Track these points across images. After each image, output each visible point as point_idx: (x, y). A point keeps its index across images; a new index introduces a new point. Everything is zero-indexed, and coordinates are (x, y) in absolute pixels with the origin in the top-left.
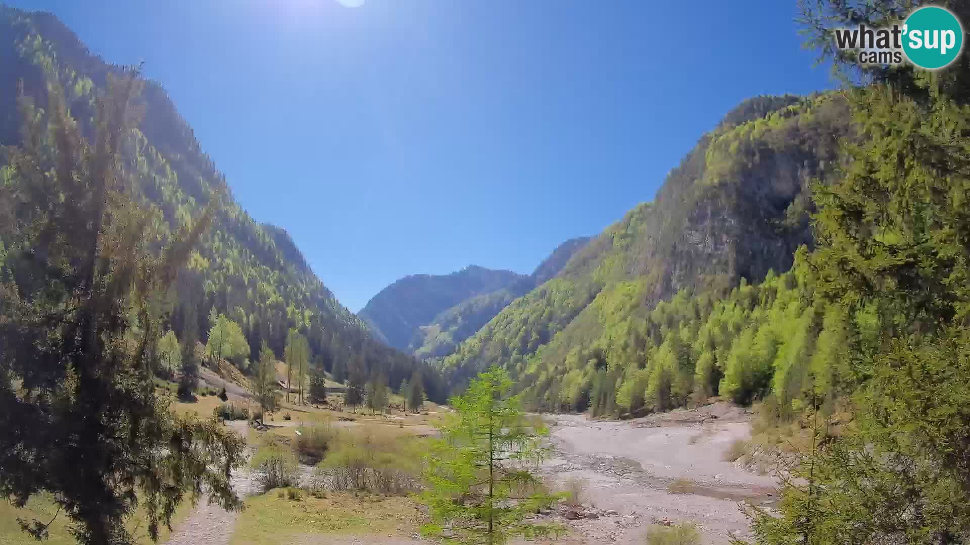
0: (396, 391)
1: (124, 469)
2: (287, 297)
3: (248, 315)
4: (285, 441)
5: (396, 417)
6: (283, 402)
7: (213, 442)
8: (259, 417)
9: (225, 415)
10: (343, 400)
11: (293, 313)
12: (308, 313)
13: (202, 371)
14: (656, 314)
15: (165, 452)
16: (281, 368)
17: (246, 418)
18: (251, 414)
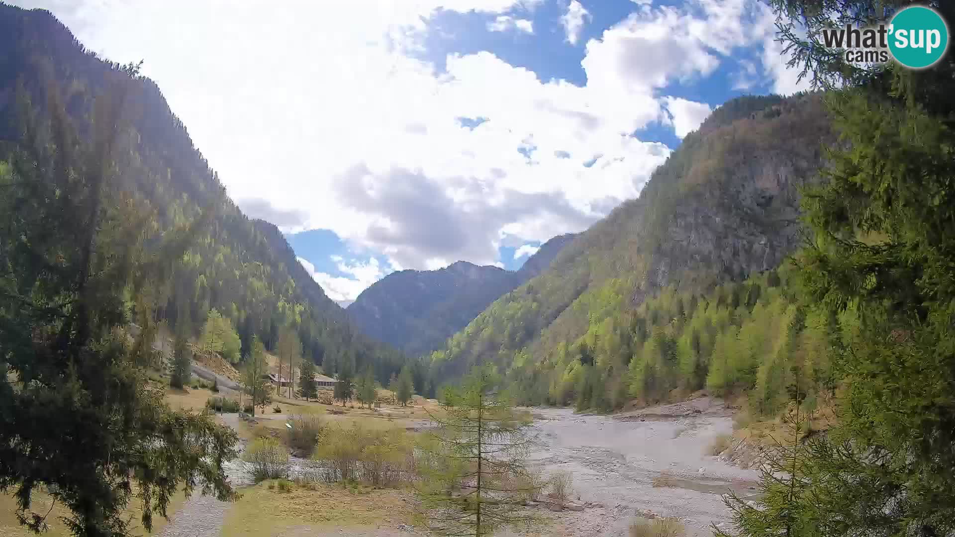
0: (385, 386)
1: (117, 461)
2: (278, 292)
3: (239, 310)
4: (276, 434)
5: (385, 409)
6: (274, 395)
7: (205, 436)
8: (250, 410)
9: (218, 408)
10: (332, 394)
11: (284, 307)
12: (298, 308)
13: (194, 364)
14: (641, 310)
15: (158, 444)
16: (272, 361)
17: (237, 411)
18: (242, 407)
